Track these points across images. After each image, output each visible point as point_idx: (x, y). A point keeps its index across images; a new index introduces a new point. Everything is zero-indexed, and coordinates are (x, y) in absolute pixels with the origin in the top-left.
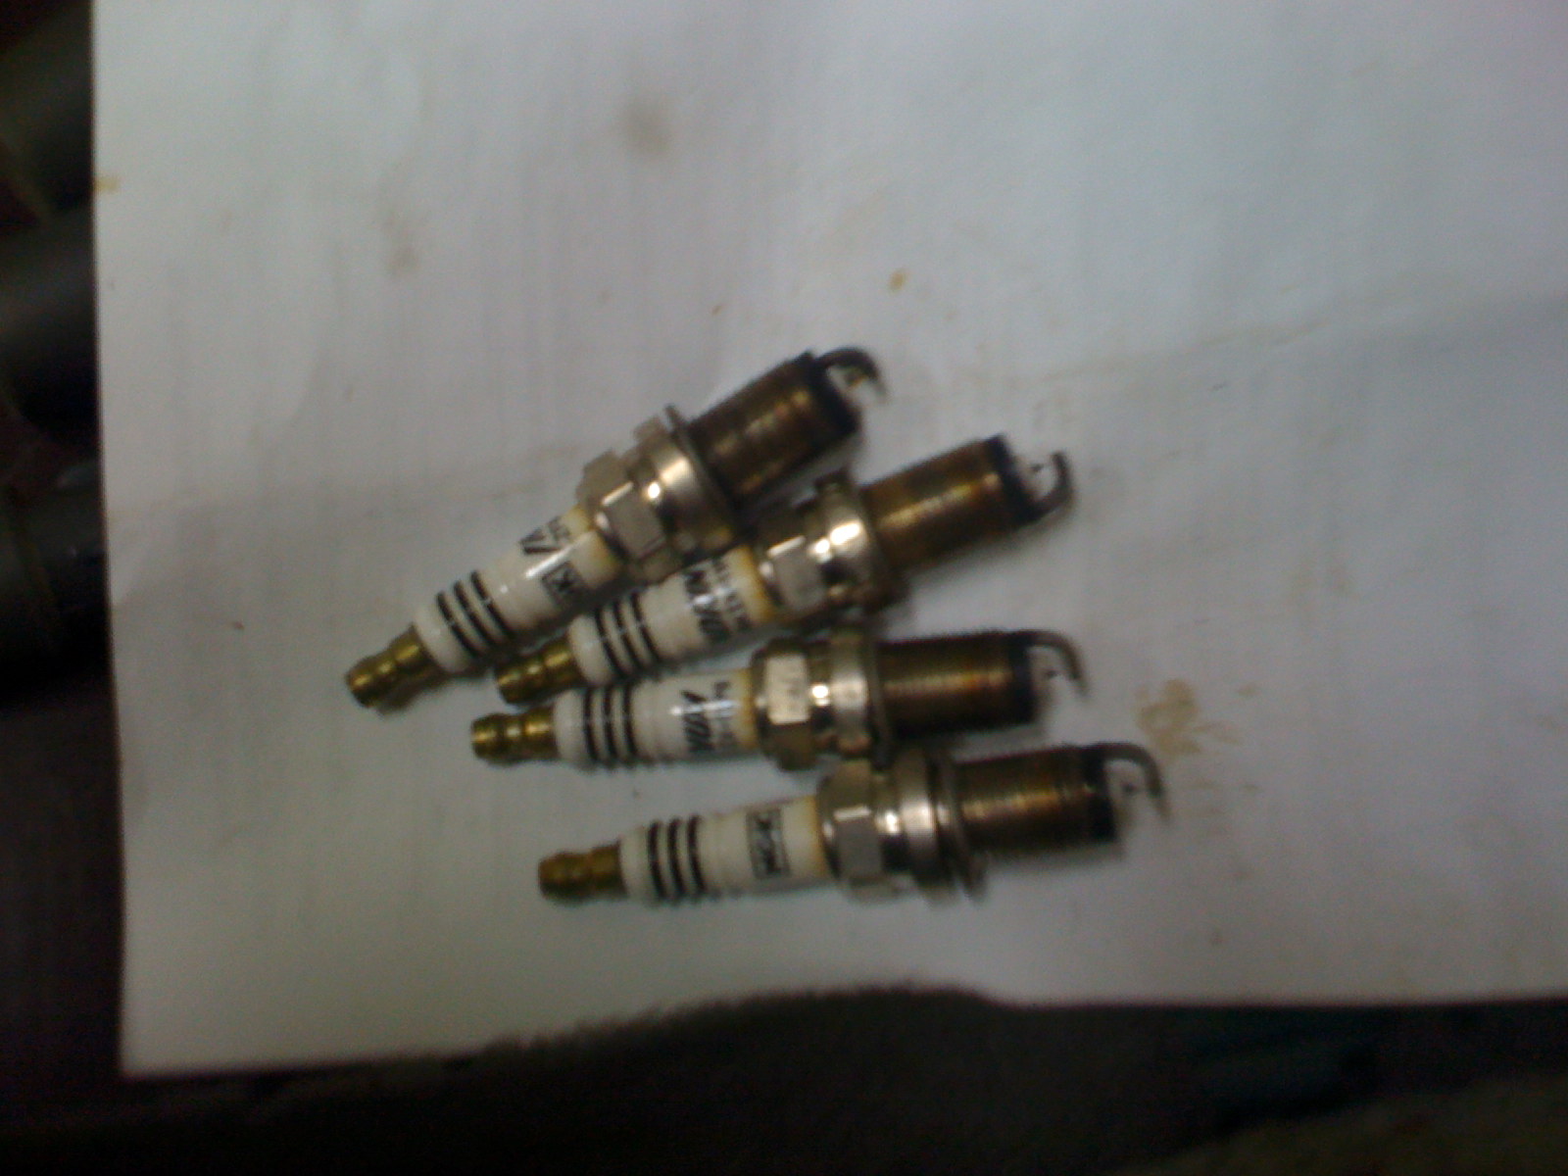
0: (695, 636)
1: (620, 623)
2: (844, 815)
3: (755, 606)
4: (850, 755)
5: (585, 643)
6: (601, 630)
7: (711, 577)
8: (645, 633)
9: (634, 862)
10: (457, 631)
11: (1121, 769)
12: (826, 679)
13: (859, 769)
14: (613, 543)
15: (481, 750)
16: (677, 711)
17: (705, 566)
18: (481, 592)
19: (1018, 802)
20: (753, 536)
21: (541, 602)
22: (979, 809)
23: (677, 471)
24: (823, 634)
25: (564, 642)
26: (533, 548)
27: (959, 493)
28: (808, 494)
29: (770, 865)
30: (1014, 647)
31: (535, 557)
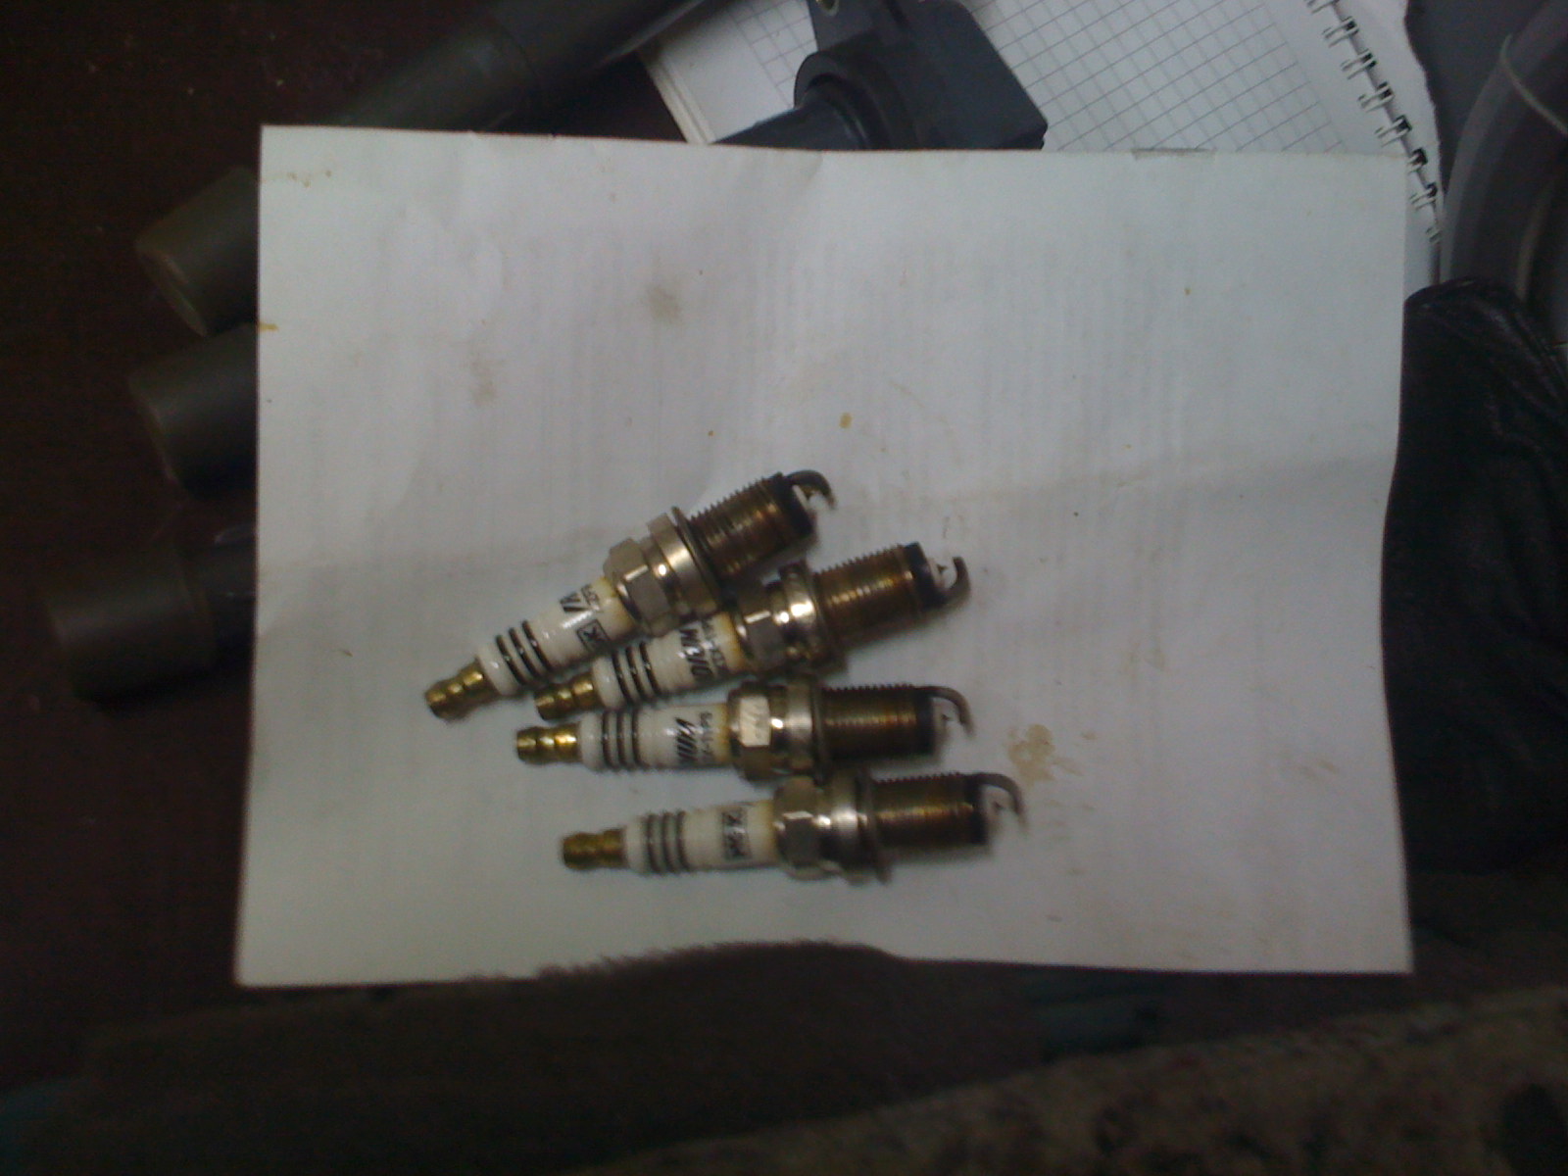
0: (688, 678)
1: (631, 664)
2: (792, 816)
3: (732, 656)
4: (798, 772)
5: (604, 678)
6: (617, 668)
7: (701, 635)
8: (649, 673)
9: (634, 843)
10: (511, 665)
11: (992, 793)
12: (782, 716)
13: (803, 783)
14: (629, 606)
15: (524, 754)
16: (671, 732)
17: (696, 626)
18: (529, 636)
19: (918, 811)
20: (732, 608)
21: (575, 646)
22: (888, 815)
23: (680, 557)
24: (781, 682)
25: (588, 676)
26: (570, 607)
27: (884, 583)
28: (775, 577)
29: (735, 852)
30: (920, 698)
31: (571, 614)
